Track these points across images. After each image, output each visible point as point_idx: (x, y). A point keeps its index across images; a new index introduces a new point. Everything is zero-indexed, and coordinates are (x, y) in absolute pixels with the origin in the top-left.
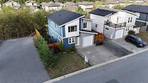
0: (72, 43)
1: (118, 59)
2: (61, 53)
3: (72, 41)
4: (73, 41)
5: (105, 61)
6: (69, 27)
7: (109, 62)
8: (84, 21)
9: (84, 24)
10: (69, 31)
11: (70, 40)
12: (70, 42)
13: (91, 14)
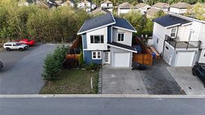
0: (97, 58)
1: (147, 96)
2: (80, 68)
3: (97, 55)
4: (99, 57)
5: (122, 93)
6: (92, 37)
7: (128, 96)
8: (119, 31)
9: (119, 35)
10: (92, 42)
11: (94, 53)
12: (95, 57)
13: (155, 23)
